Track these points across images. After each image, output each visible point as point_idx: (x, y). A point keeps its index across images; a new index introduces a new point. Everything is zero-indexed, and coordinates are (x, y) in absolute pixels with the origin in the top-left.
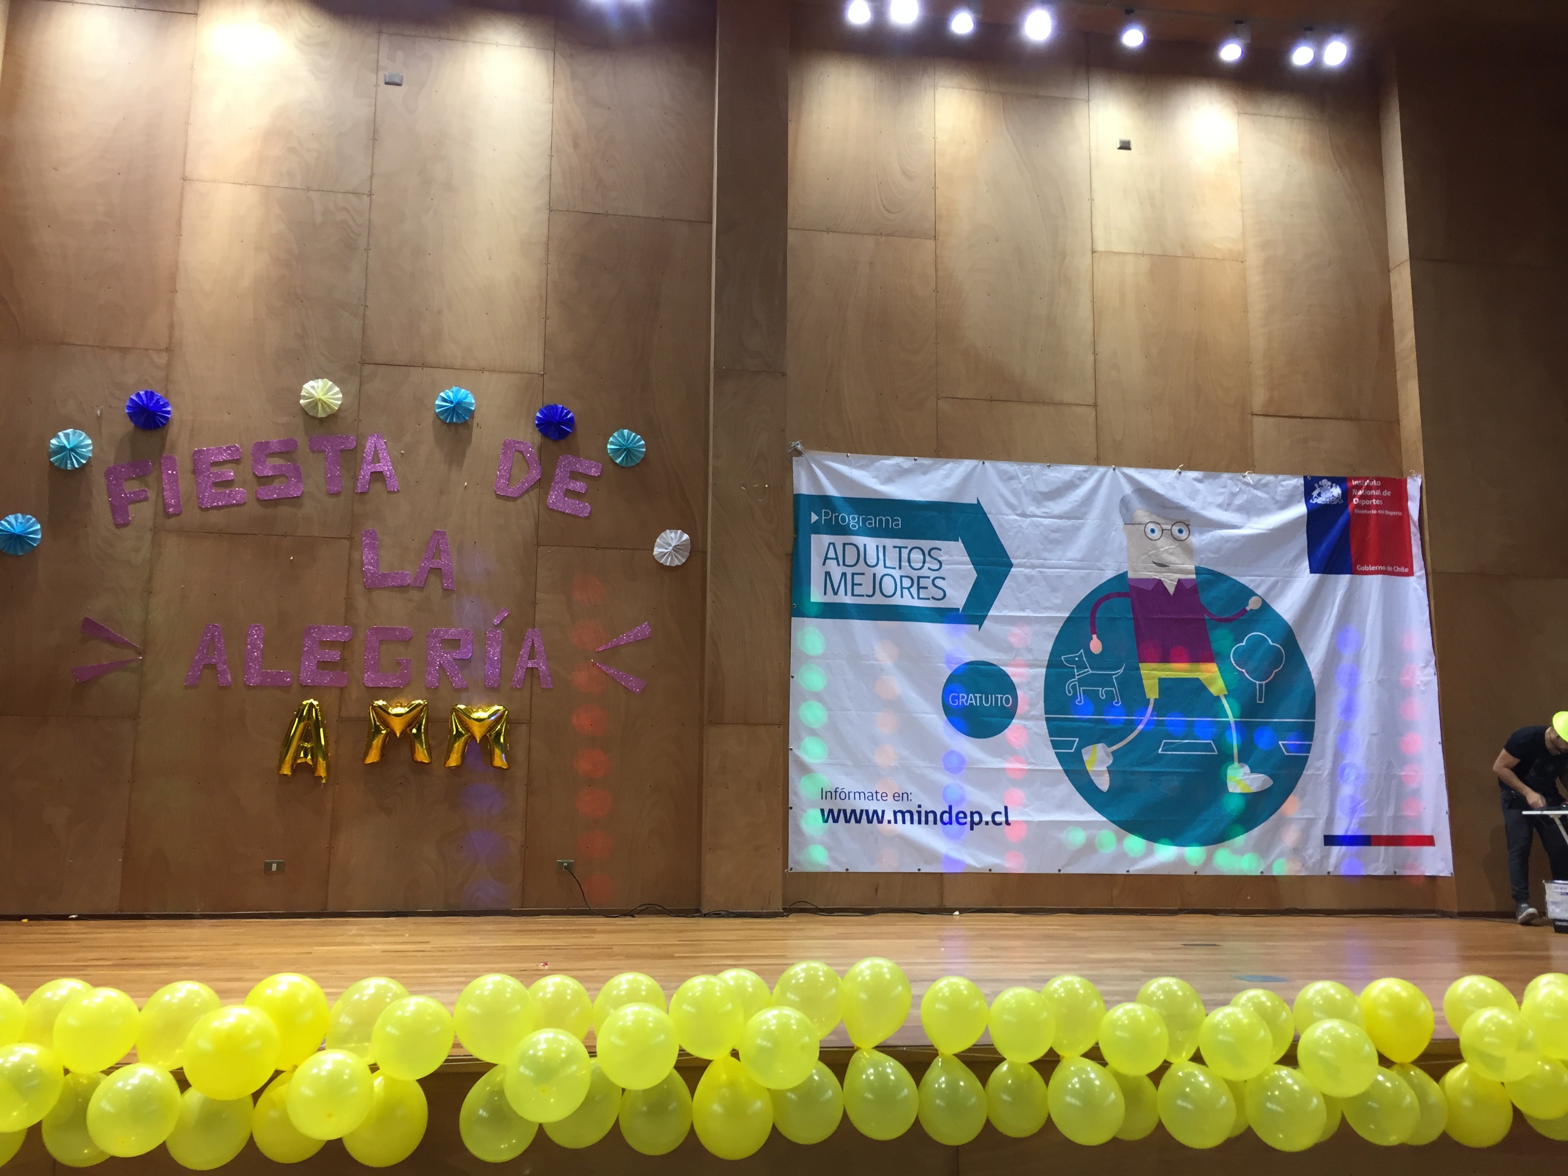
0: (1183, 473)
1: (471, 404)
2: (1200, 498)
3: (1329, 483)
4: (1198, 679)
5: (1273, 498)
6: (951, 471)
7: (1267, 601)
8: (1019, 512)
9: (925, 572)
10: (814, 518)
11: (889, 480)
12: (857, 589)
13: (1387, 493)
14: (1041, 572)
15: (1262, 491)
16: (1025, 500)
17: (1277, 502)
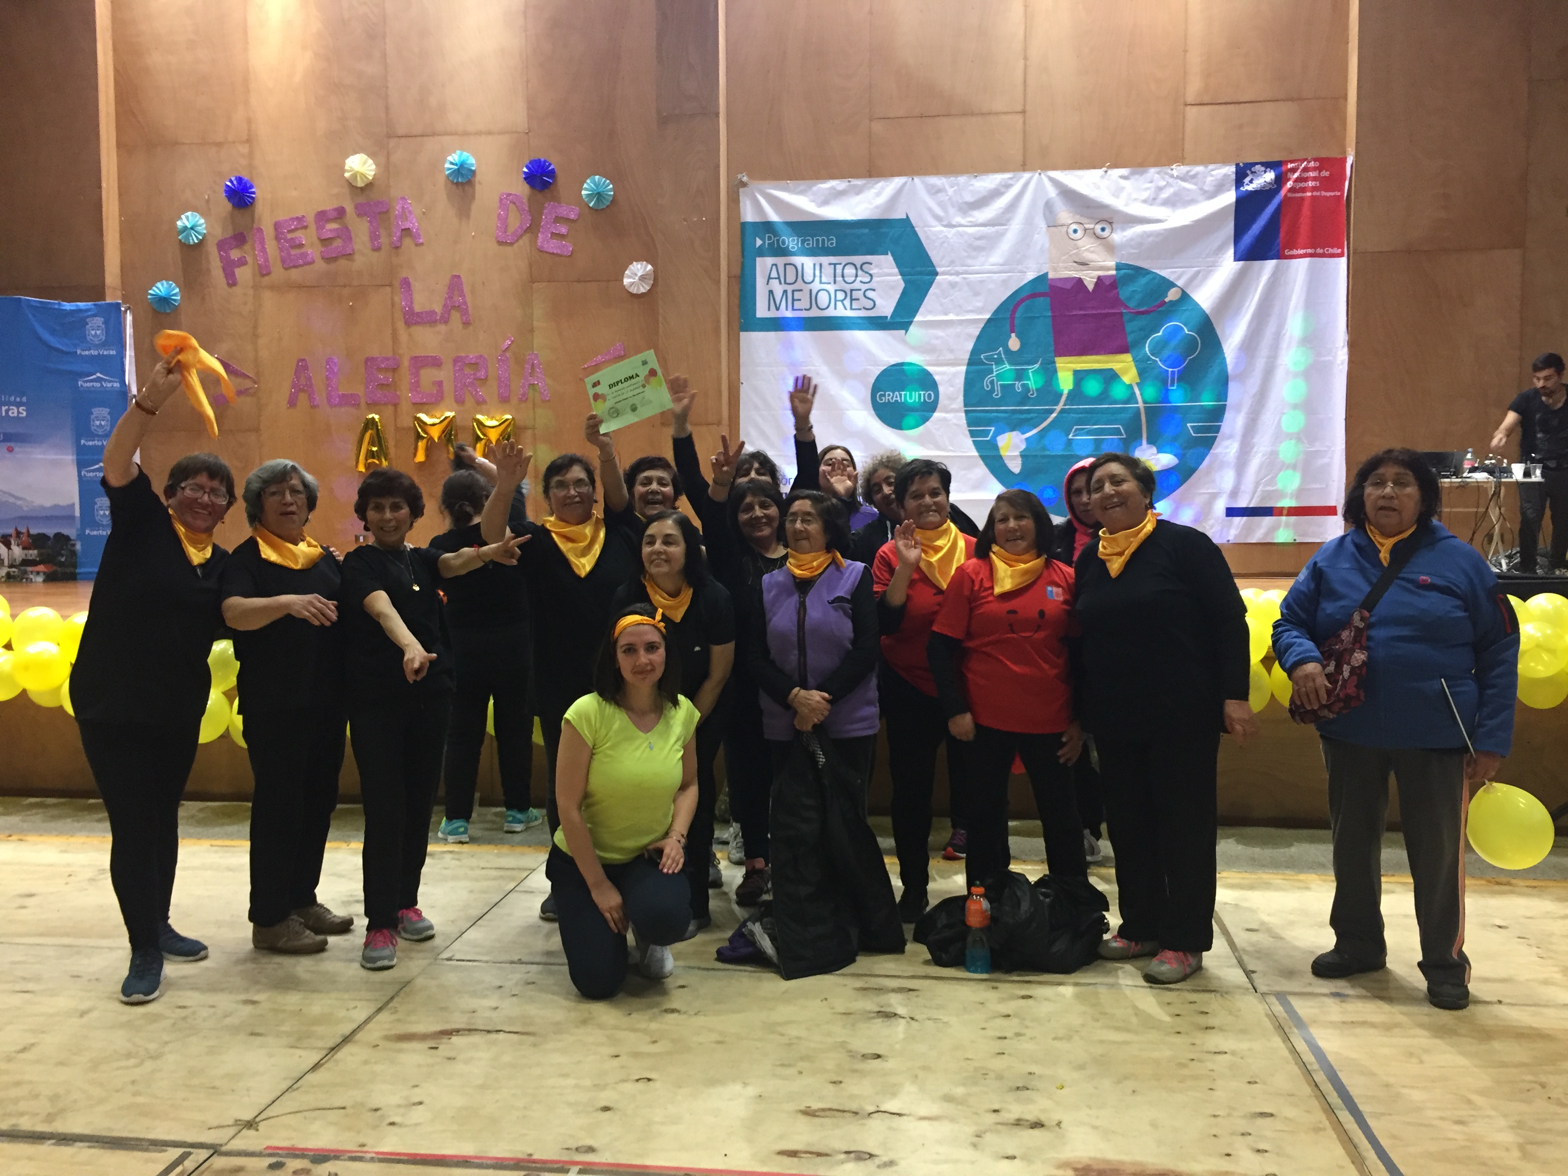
0: (1110, 172)
1: (472, 165)
2: (1124, 195)
3: (1263, 169)
4: (1112, 370)
5: (1201, 189)
6: (883, 189)
7: (1188, 292)
8: (945, 223)
9: (857, 285)
10: (759, 242)
11: (825, 203)
12: (797, 305)
13: (1325, 174)
14: (965, 279)
15: (1190, 183)
16: (952, 211)
17: (1205, 192)
